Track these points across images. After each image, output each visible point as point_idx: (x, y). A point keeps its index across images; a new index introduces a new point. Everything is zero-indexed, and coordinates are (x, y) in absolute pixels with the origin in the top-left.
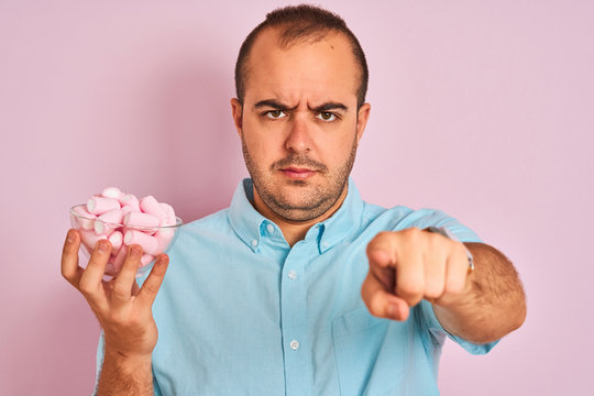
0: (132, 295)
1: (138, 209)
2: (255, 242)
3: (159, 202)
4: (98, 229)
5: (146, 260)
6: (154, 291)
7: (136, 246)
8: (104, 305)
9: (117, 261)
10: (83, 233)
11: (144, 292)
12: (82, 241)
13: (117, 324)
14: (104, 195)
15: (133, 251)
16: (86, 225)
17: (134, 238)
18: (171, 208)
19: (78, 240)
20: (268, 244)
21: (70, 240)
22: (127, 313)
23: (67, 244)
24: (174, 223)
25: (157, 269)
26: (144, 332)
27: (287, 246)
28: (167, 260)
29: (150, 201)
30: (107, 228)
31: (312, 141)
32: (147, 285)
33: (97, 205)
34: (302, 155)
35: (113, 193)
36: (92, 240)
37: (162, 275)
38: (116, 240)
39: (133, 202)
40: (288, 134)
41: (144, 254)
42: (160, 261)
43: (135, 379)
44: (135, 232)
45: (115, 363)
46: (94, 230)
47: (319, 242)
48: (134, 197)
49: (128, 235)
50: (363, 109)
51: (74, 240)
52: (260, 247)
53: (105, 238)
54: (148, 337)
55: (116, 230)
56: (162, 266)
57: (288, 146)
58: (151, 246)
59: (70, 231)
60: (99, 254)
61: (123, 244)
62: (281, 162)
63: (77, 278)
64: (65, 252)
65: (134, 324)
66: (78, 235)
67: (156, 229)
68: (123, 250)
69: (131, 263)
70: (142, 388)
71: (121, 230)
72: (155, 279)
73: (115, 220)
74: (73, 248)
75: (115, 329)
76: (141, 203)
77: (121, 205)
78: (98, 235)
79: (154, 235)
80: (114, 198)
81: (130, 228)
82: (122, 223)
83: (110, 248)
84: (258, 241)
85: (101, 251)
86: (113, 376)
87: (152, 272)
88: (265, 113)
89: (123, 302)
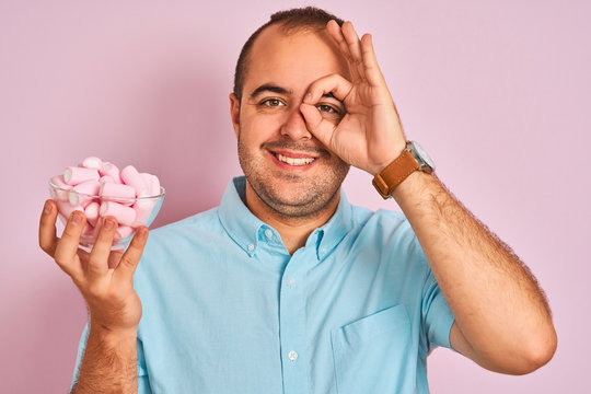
0: (110, 267)
1: (118, 179)
3: (140, 171)
4: (73, 200)
5: (125, 233)
6: (134, 264)
7: (110, 218)
9: (95, 228)
10: (60, 204)
11: (123, 265)
12: (59, 211)
13: (97, 298)
14: (84, 164)
15: (107, 223)
16: (61, 195)
18: (155, 179)
19: (54, 211)
21: (47, 211)
22: (105, 285)
23: (44, 215)
24: (158, 193)
25: (135, 241)
26: (124, 306)
27: (287, 253)
28: (146, 233)
29: (130, 171)
30: (81, 201)
32: (126, 258)
33: (77, 175)
34: (301, 142)
35: (93, 163)
36: (68, 211)
37: (141, 247)
38: (92, 212)
39: (114, 172)
40: (284, 121)
41: (120, 225)
42: (140, 233)
43: (118, 353)
44: (111, 204)
45: (99, 337)
46: (68, 201)
47: (318, 248)
48: (114, 167)
49: (104, 205)
51: (50, 211)
52: (256, 252)
53: (81, 209)
54: (129, 311)
55: (94, 200)
56: (141, 239)
59: (47, 202)
60: (73, 226)
61: (99, 216)
62: (273, 144)
63: (52, 247)
64: (42, 223)
65: (113, 297)
66: (54, 206)
67: (133, 201)
68: (100, 221)
69: (107, 235)
70: (125, 364)
71: (98, 201)
72: (134, 252)
73: (88, 190)
74: (49, 220)
75: (95, 302)
76: (120, 173)
77: (101, 175)
78: (74, 206)
79: (132, 206)
80: (94, 169)
81: (107, 200)
82: (97, 194)
83: (85, 220)
84: (255, 245)
85: (74, 223)
86: (96, 350)
87: (131, 244)
88: (262, 103)
89: (99, 275)
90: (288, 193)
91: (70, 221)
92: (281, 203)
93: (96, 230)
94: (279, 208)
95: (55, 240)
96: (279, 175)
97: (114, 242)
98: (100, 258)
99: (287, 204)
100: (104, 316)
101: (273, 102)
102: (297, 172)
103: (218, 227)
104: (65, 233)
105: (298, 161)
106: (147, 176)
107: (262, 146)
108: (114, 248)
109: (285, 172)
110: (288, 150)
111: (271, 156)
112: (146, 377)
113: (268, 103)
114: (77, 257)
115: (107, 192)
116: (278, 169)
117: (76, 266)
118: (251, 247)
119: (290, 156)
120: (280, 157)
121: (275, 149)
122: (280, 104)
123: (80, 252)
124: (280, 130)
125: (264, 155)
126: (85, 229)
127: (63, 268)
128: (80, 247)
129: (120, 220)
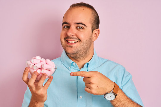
1: (45, 63)
2: (69, 68)
4: (35, 68)
6: (48, 86)
8: (34, 89)
10: (30, 69)
11: (45, 86)
14: (36, 58)
15: (44, 75)
16: (31, 67)
17: (44, 71)
19: (28, 70)
20: (74, 68)
21: (26, 71)
22: (40, 92)
23: (25, 71)
24: (55, 68)
25: (49, 80)
27: (79, 69)
28: (52, 78)
29: (48, 61)
30: (37, 68)
32: (46, 84)
35: (38, 58)
36: (33, 71)
37: (51, 82)
38: (39, 71)
42: (50, 78)
46: (33, 68)
47: (87, 68)
48: (44, 59)
51: (27, 70)
52: (71, 69)
53: (36, 71)
55: (39, 68)
58: (49, 73)
59: (26, 68)
61: (41, 72)
64: (24, 74)
67: (50, 69)
68: (41, 74)
69: (43, 78)
71: (41, 69)
72: (48, 83)
73: (39, 66)
76: (46, 61)
77: (41, 62)
80: (39, 60)
81: (43, 69)
82: (41, 67)
85: (35, 75)
107: (64, 39)
125: (65, 41)
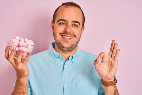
0: (21, 62)
3: (29, 40)
4: (13, 46)
5: (25, 54)
6: (27, 61)
7: (21, 50)
9: (18, 53)
11: (24, 62)
12: (9, 49)
13: (18, 70)
14: (16, 38)
16: (10, 45)
18: (32, 42)
22: (20, 66)
23: (6, 50)
24: (33, 45)
26: (25, 72)
27: (65, 61)
29: (27, 40)
30: (15, 46)
31: (71, 30)
32: (25, 60)
33: (14, 40)
34: (69, 33)
36: (11, 49)
37: (29, 58)
38: (17, 49)
39: (23, 40)
40: (65, 28)
41: (24, 52)
44: (22, 47)
45: (19, 79)
46: (12, 47)
47: (72, 60)
48: (23, 39)
49: (20, 47)
50: (83, 28)
51: (7, 49)
53: (15, 48)
54: (26, 73)
57: (65, 31)
59: (7, 47)
60: (12, 52)
61: (19, 50)
62: (62, 33)
63: (8, 57)
64: (5, 52)
65: (22, 69)
66: (8, 48)
67: (27, 46)
69: (21, 54)
70: (25, 86)
71: (19, 46)
72: (27, 59)
73: (16, 44)
74: (7, 51)
75: (18, 71)
76: (24, 40)
77: (19, 40)
78: (13, 48)
79: (27, 48)
80: (18, 39)
81: (21, 46)
82: (18, 45)
83: (15, 51)
84: (57, 59)
85: (13, 52)
86: (18, 83)
87: (27, 57)
88: (60, 24)
89: (19, 64)
90: (66, 45)
91: (12, 51)
92: (64, 48)
93: (18, 54)
94: (63, 49)
95: (8, 56)
96: (64, 41)
97: (22, 57)
98: (19, 60)
99: (65, 48)
100: (20, 74)
101: (63, 23)
102: (68, 40)
103: (48, 54)
104: (11, 54)
105: (68, 38)
106: (31, 41)
107: (60, 34)
108: (22, 58)
109: (65, 40)
110: (66, 35)
111: (62, 36)
112: (31, 90)
113: (61, 24)
114: (14, 60)
115: (21, 44)
116: (63, 39)
117: (13, 62)
118: (56, 59)
119: (66, 36)
120: (64, 37)
121: (63, 35)
122: (64, 24)
123: (14, 59)
124: (64, 30)
125: (60, 36)
126: (16, 53)
127: (10, 62)
128: (14, 57)
129: (24, 51)
